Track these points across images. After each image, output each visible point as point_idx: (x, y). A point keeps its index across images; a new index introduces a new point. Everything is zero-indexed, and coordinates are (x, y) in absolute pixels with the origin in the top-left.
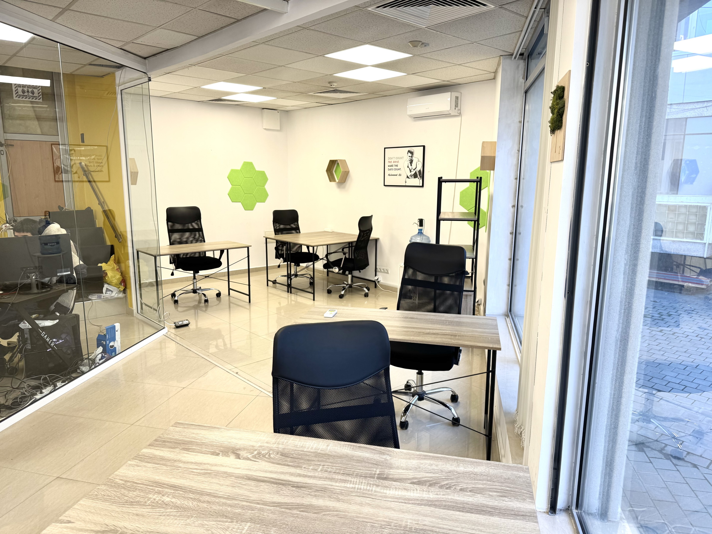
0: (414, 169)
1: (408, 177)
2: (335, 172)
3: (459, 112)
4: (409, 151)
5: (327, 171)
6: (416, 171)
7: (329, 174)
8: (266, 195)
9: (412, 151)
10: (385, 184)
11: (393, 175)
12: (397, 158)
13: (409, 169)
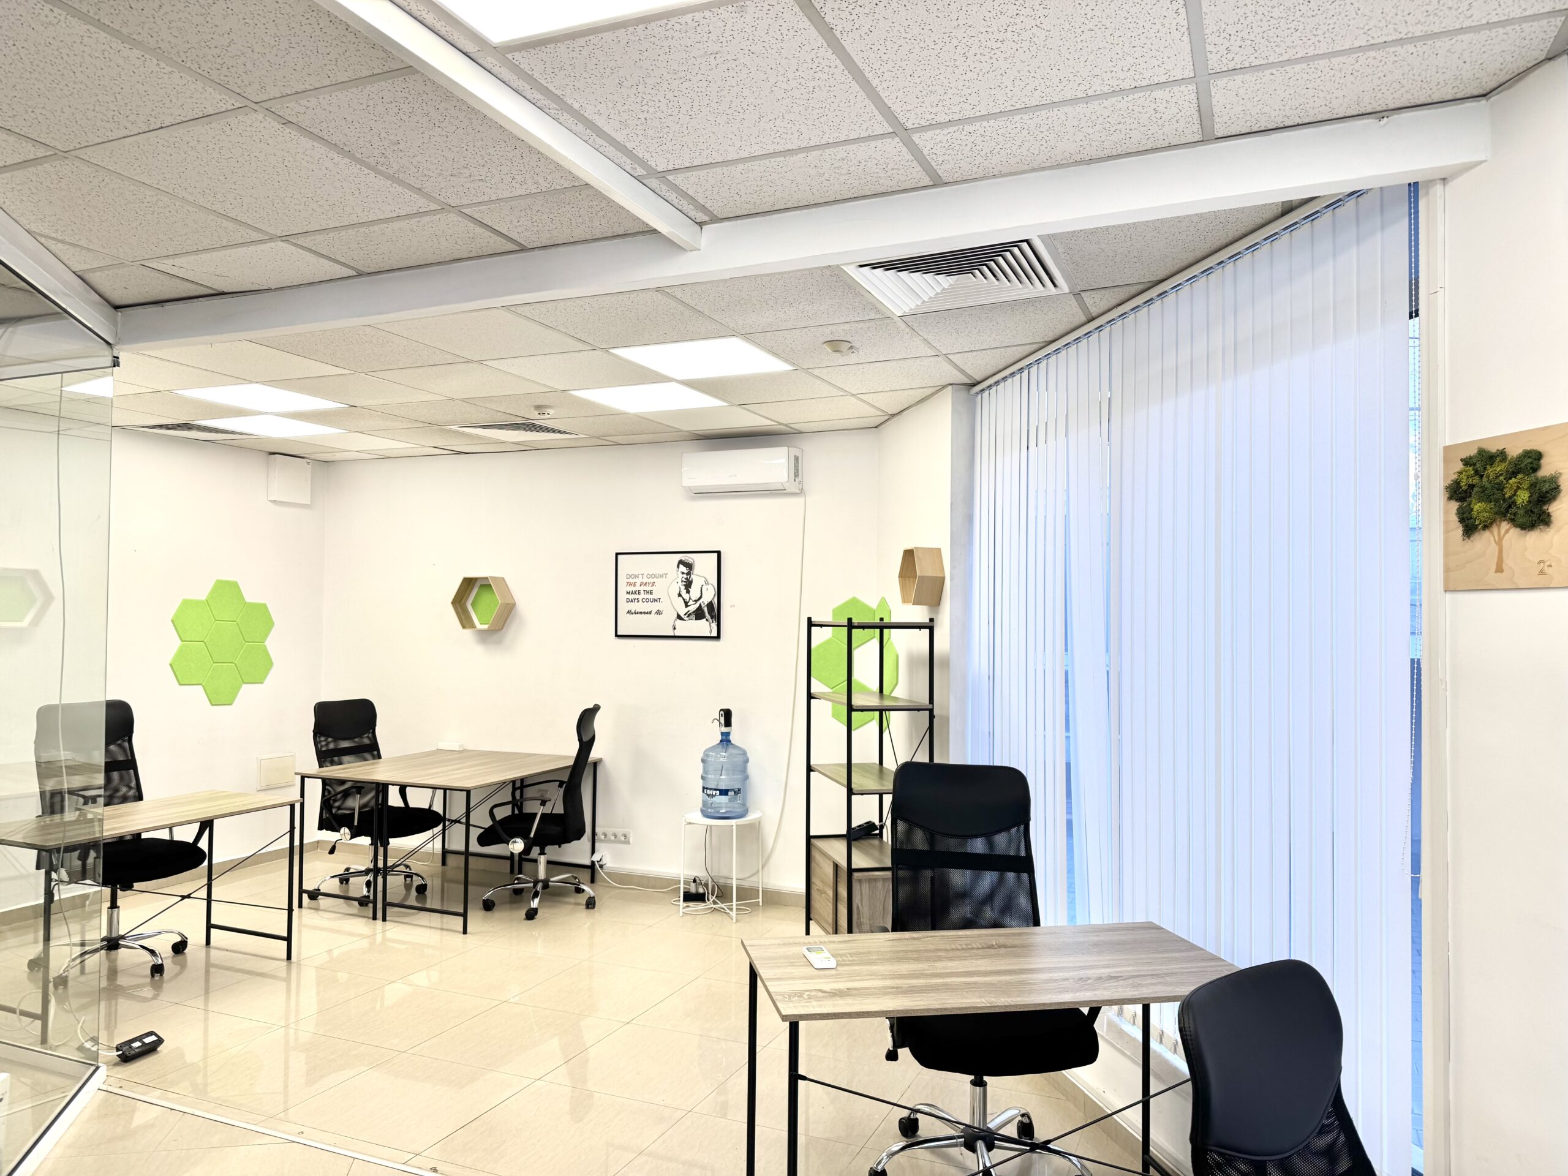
0: (696, 601)
1: (679, 617)
2: (472, 604)
3: (800, 487)
4: (681, 562)
5: (454, 603)
6: (700, 605)
7: (460, 610)
8: (268, 664)
9: (690, 561)
10: (619, 633)
11: (641, 613)
12: (649, 576)
13: (684, 600)
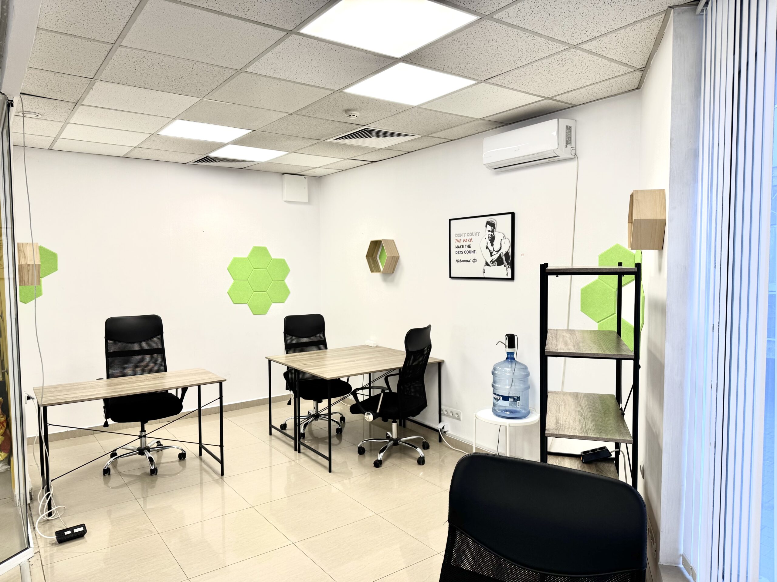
0: (497, 252)
1: (487, 264)
2: (380, 258)
3: (574, 152)
4: (488, 223)
5: (367, 256)
7: (371, 261)
8: (287, 293)
9: (494, 221)
10: (452, 276)
11: (464, 261)
12: (469, 234)
13: (490, 251)
